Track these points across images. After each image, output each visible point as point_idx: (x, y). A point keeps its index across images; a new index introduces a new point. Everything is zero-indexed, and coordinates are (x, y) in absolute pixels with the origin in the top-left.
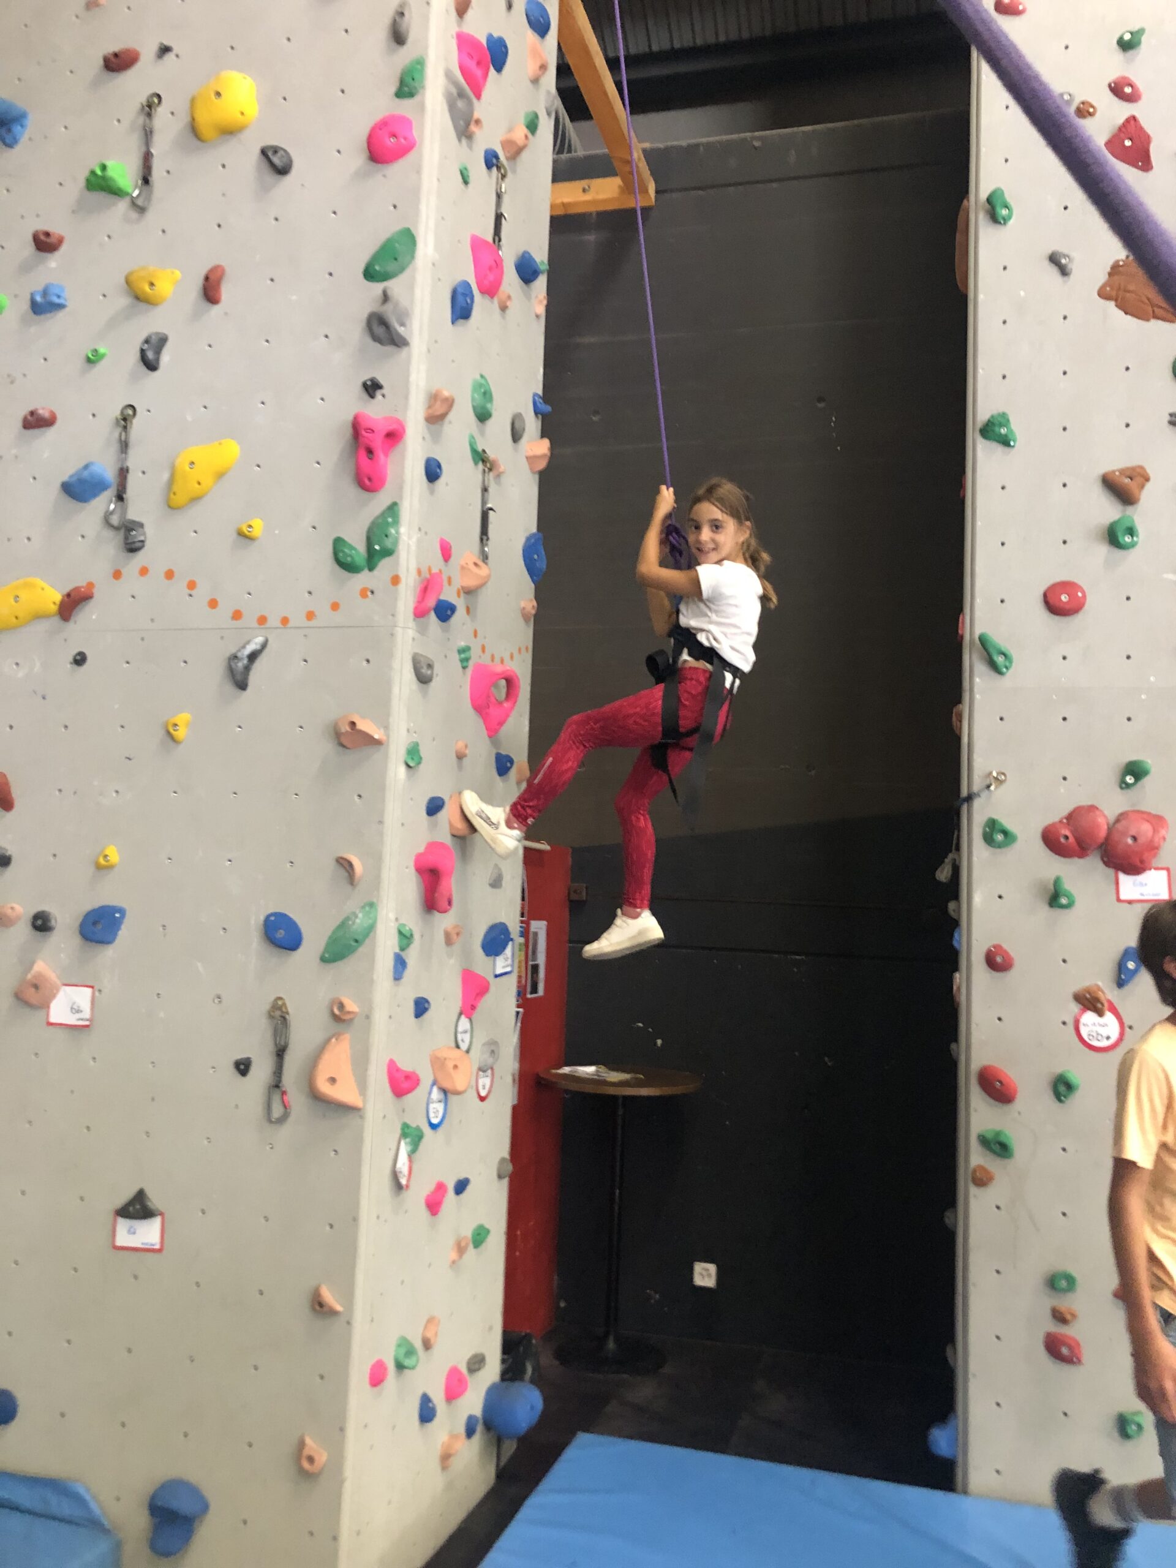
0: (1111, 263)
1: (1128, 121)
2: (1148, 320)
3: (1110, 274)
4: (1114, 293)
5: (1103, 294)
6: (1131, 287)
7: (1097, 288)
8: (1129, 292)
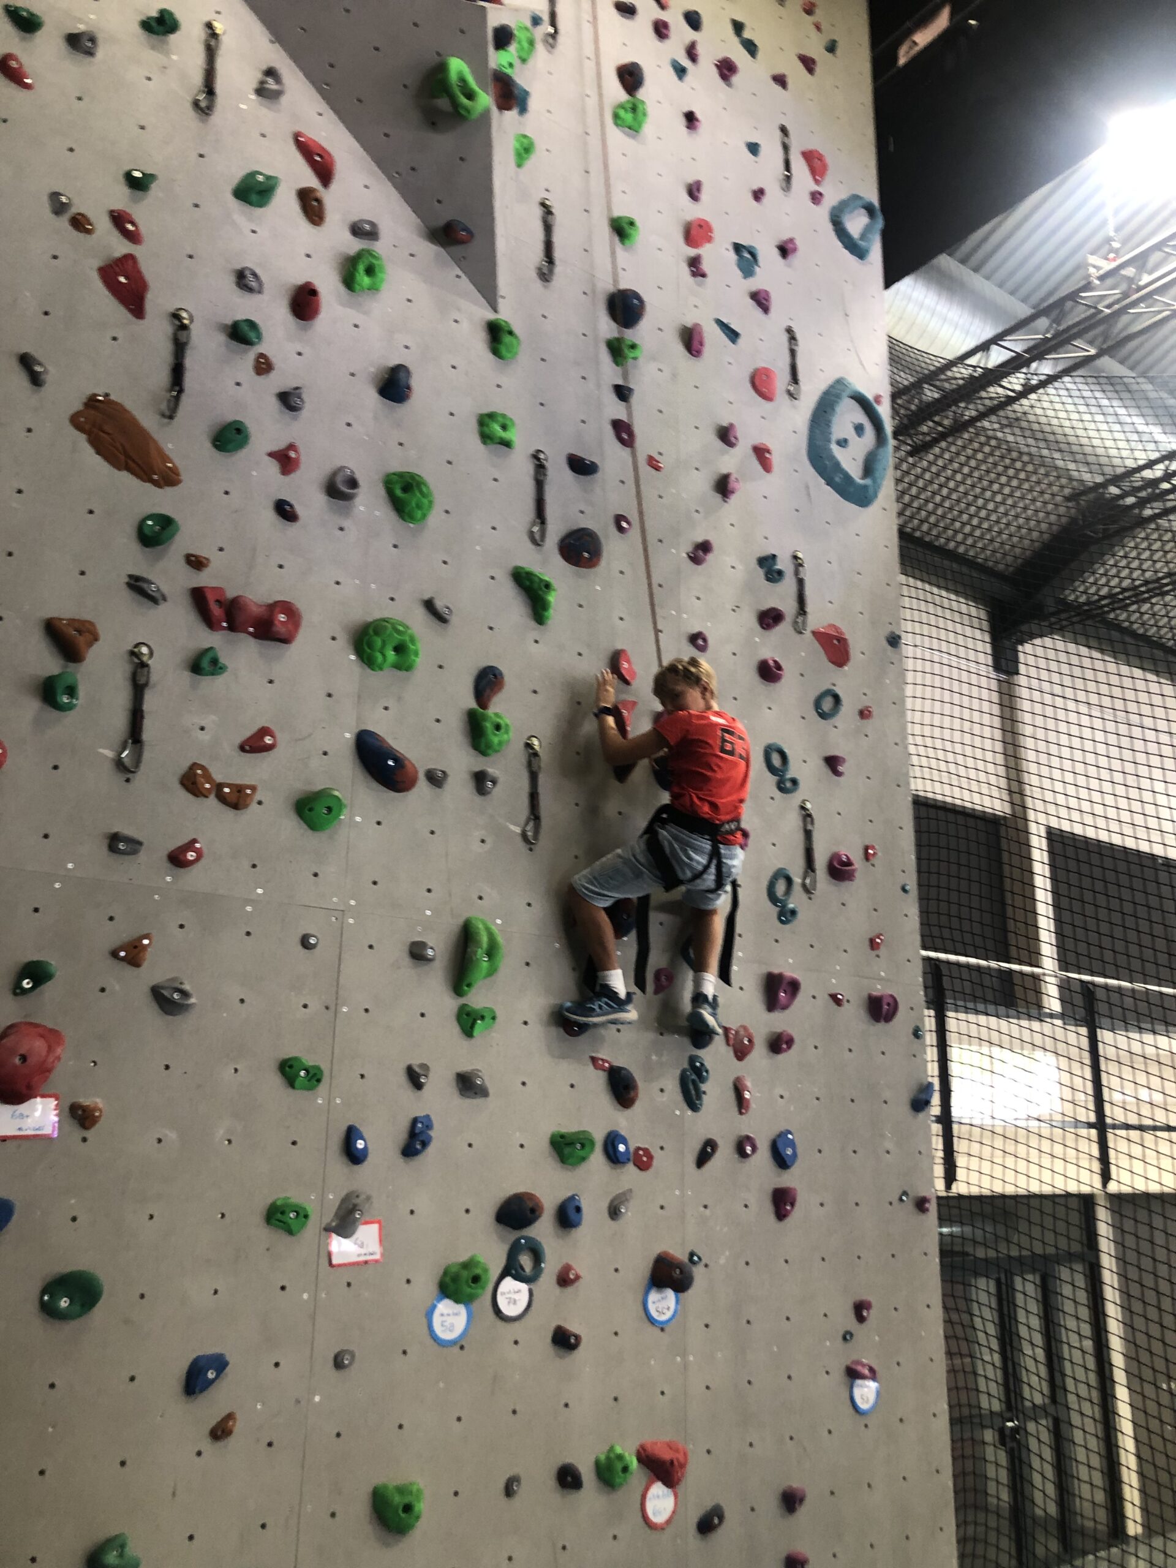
0: (88, 393)
1: (126, 257)
2: (119, 469)
3: (86, 405)
4: (84, 426)
5: (75, 422)
6: (107, 428)
7: (69, 413)
8: (101, 431)
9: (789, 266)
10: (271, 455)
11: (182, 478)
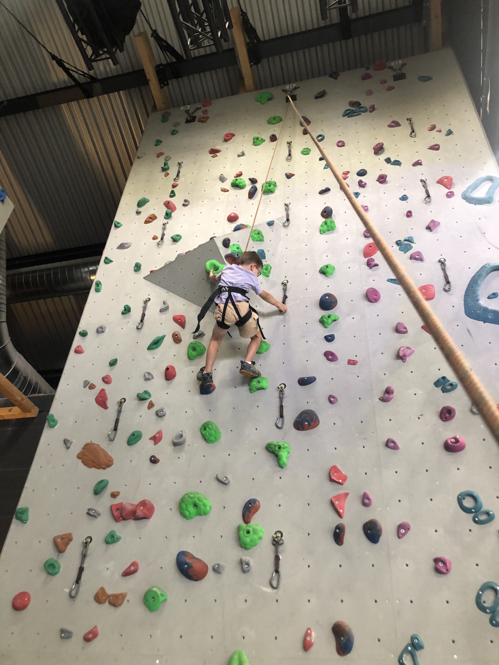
0: (84, 444)
1: (101, 391)
2: (91, 468)
3: (83, 448)
4: (81, 457)
5: (79, 457)
6: (87, 454)
7: (77, 454)
8: (86, 456)
9: (436, 232)
10: (150, 439)
11: (114, 462)
